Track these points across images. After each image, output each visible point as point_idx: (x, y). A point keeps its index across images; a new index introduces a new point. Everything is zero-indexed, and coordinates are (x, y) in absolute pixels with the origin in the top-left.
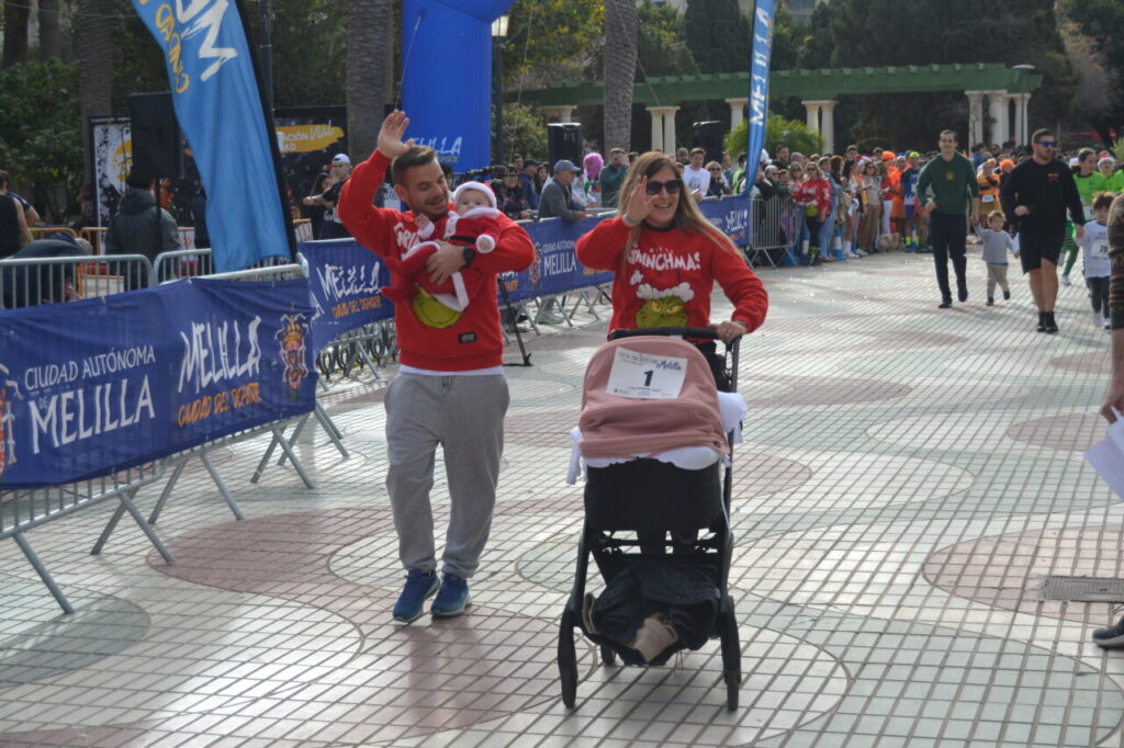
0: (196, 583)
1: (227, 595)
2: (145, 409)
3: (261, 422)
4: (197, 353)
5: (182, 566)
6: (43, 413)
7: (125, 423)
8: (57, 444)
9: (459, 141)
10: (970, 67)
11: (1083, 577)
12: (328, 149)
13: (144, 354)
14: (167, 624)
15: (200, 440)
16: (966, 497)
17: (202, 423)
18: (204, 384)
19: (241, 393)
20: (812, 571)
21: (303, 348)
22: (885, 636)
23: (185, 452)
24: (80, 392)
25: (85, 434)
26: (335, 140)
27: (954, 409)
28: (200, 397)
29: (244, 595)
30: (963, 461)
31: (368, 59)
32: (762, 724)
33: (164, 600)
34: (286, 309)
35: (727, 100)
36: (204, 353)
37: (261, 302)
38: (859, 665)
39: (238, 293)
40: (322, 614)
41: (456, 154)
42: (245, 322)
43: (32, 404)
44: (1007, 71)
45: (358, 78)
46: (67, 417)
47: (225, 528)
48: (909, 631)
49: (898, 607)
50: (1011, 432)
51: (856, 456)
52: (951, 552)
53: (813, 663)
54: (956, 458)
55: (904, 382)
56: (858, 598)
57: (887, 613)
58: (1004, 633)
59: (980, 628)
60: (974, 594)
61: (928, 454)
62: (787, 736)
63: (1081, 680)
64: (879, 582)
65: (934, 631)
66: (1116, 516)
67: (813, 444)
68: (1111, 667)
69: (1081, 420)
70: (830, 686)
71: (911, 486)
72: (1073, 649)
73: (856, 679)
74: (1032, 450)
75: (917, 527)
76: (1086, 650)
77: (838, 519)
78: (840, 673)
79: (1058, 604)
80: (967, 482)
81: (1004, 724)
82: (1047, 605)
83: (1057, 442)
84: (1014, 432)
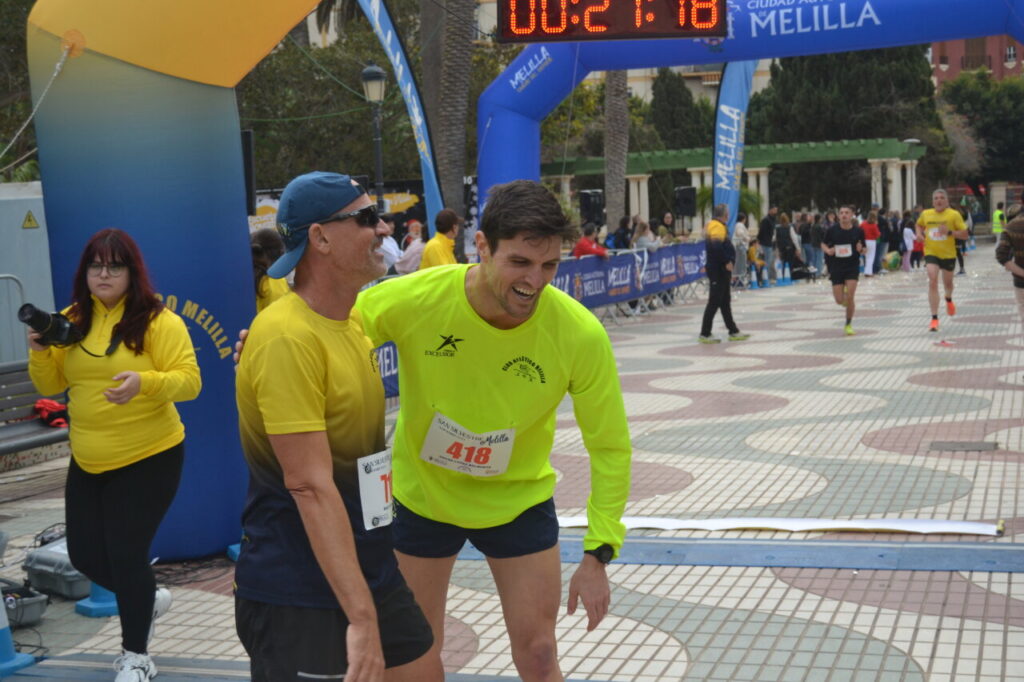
10: (871, 142)
11: (952, 442)
12: (407, 211)
16: (883, 409)
20: (799, 442)
22: (844, 466)
24: (391, 348)
26: (411, 204)
30: (880, 394)
31: (453, 148)
35: (689, 169)
38: (833, 476)
44: (899, 144)
45: (446, 161)
46: (387, 361)
48: (857, 463)
49: (850, 455)
50: (908, 380)
51: (815, 393)
52: (876, 434)
53: (808, 476)
54: (874, 392)
55: (838, 356)
56: (827, 453)
57: (845, 457)
58: (908, 463)
59: (894, 462)
60: (892, 449)
61: (858, 391)
62: (801, 500)
63: (949, 479)
64: (838, 446)
65: (871, 463)
66: (972, 416)
67: (786, 388)
68: (965, 474)
69: (952, 373)
70: (820, 484)
71: (850, 406)
72: (946, 468)
73: (832, 481)
74: (923, 388)
75: (856, 424)
76: (952, 468)
77: (809, 420)
78: (823, 479)
79: (937, 452)
80: (883, 403)
81: (910, 494)
82: (932, 452)
83: (937, 384)
84: (912, 380)
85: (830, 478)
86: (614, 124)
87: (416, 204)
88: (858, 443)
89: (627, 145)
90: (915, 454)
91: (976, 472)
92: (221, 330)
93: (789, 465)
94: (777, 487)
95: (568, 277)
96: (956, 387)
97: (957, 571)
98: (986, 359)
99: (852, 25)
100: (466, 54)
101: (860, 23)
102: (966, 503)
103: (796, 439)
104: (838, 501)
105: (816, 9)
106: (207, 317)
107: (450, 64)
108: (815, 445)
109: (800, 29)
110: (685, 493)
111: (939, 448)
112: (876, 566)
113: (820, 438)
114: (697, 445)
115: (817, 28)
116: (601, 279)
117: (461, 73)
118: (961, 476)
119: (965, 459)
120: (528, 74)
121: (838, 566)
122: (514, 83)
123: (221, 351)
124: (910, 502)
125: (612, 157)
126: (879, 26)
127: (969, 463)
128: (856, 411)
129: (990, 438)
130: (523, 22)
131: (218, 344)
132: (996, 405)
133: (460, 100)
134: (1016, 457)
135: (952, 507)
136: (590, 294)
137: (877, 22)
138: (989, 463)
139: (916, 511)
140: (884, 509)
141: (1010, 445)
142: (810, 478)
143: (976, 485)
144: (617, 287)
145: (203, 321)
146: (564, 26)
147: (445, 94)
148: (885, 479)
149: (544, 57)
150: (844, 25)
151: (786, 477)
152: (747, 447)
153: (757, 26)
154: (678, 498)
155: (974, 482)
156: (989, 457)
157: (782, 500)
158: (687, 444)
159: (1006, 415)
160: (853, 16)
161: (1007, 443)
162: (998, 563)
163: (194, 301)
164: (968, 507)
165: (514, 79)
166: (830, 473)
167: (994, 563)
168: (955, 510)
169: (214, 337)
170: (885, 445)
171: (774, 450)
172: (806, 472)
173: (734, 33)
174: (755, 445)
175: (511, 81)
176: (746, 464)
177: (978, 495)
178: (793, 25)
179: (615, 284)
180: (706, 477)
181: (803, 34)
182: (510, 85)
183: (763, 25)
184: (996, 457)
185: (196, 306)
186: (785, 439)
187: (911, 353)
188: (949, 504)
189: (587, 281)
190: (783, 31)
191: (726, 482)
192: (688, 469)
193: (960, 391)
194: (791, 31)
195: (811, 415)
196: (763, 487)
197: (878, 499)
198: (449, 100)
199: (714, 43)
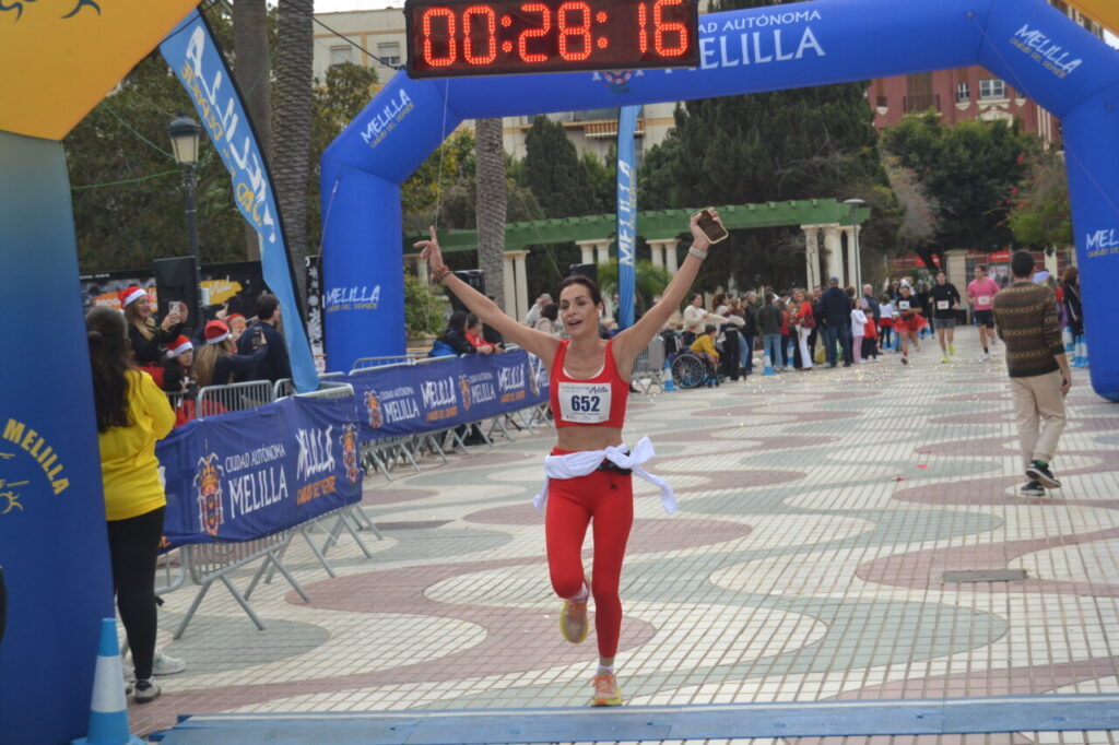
0: (338, 610)
1: (368, 615)
2: (283, 490)
6: (236, 489)
7: (275, 500)
8: (242, 513)
9: (377, 289)
10: (804, 204)
11: (968, 571)
13: (278, 451)
14: (340, 630)
16: (873, 535)
19: (325, 484)
20: (778, 578)
21: (354, 451)
22: (842, 606)
24: (252, 476)
25: (257, 507)
26: (233, 294)
28: (307, 484)
30: (864, 515)
33: (324, 620)
34: (344, 419)
35: (578, 243)
38: (831, 620)
39: (319, 408)
40: (446, 619)
41: (375, 301)
42: (324, 429)
43: (230, 482)
44: (838, 206)
46: (248, 494)
48: (858, 603)
49: (846, 592)
50: (894, 496)
51: (782, 517)
52: (872, 564)
53: (799, 620)
54: (857, 513)
55: (799, 469)
56: (816, 590)
57: (840, 595)
58: (921, 599)
59: (905, 599)
60: (896, 583)
61: (835, 513)
62: (799, 651)
63: (977, 618)
64: (829, 581)
65: (874, 602)
66: (985, 539)
67: (744, 512)
68: (995, 610)
69: (947, 486)
70: (816, 629)
71: (830, 531)
72: (969, 604)
73: (832, 624)
74: (915, 506)
75: (844, 553)
76: (978, 604)
77: (784, 551)
78: (819, 623)
79: (954, 585)
80: (870, 527)
81: (934, 638)
82: (947, 585)
83: (932, 500)
84: (897, 496)
85: (829, 622)
86: (488, 187)
87: (237, 293)
88: (853, 578)
89: (504, 213)
90: (927, 589)
91: (1008, 607)
92: (54, 457)
93: (773, 608)
94: (764, 636)
95: (451, 380)
96: (956, 503)
97: (1017, 731)
98: (983, 468)
99: (789, 57)
101: (799, 55)
102: (1005, 647)
103: (775, 574)
104: (847, 650)
105: (744, 37)
106: (36, 439)
107: (284, 113)
108: (799, 581)
109: (725, 63)
110: (649, 648)
111: (955, 579)
112: (917, 731)
113: (803, 573)
114: (649, 587)
115: (746, 61)
116: (489, 381)
117: (301, 125)
118: (990, 613)
119: (991, 592)
120: (384, 125)
121: (868, 732)
122: (366, 137)
123: (55, 484)
124: (937, 648)
125: (486, 228)
126: (822, 57)
127: (996, 596)
128: (839, 537)
129: (1014, 565)
130: (440, 50)
131: (51, 475)
132: (1011, 522)
133: (298, 159)
134: (1053, 587)
135: (990, 653)
136: (479, 401)
137: (820, 52)
138: (1021, 595)
139: (946, 658)
140: (906, 658)
141: (1041, 573)
142: (802, 623)
143: (1013, 623)
144: (510, 391)
145: (31, 445)
146: (493, 55)
147: (280, 152)
148: (898, 620)
149: (404, 102)
150: (779, 57)
151: (773, 623)
152: (714, 587)
154: (643, 655)
155: (1009, 620)
156: (1020, 588)
157: (776, 652)
158: (635, 587)
159: (1026, 535)
160: (790, 44)
161: (1037, 570)
162: (1068, 720)
163: (19, 420)
164: (1010, 651)
165: (366, 133)
166: (828, 615)
167: (1062, 719)
168: (994, 656)
169: (45, 466)
170: (886, 578)
171: (750, 589)
172: (797, 616)
174: (723, 584)
175: (363, 134)
176: (718, 608)
177: (1018, 636)
178: (717, 57)
179: (507, 388)
180: (670, 626)
181: (728, 68)
182: (362, 138)
184: (1028, 588)
185: (21, 427)
186: (759, 575)
187: (889, 464)
188: (986, 648)
189: (475, 384)
191: (698, 633)
192: (646, 618)
193: (962, 508)
194: (715, 65)
195: (784, 544)
196: (746, 637)
197: (895, 646)
198: (284, 160)
199: (619, 81)
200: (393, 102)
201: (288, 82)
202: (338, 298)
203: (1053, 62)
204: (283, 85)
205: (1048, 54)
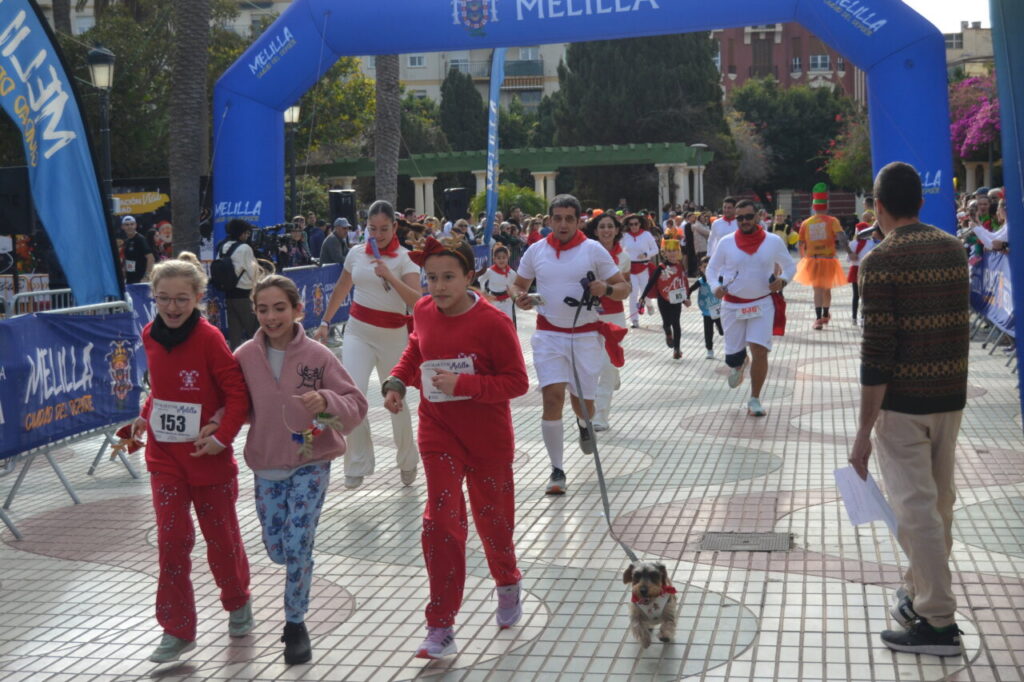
0: (39, 554)
1: (64, 564)
3: (95, 426)
4: (40, 372)
5: (28, 541)
9: (259, 204)
10: (658, 146)
11: (731, 533)
12: (156, 211)
14: (15, 587)
15: (45, 441)
16: (646, 474)
17: (46, 427)
18: (47, 396)
19: (77, 404)
20: (525, 533)
21: (128, 367)
22: (579, 582)
23: (34, 450)
26: (162, 204)
27: (641, 407)
28: (43, 407)
29: (77, 562)
30: (645, 447)
31: (186, 141)
32: (480, 651)
33: (13, 568)
34: (113, 336)
35: (473, 172)
36: (47, 372)
37: (93, 331)
38: (557, 605)
40: (140, 576)
41: (256, 214)
42: (80, 347)
44: (686, 149)
45: (178, 155)
47: (65, 511)
48: (597, 577)
49: (590, 559)
50: (682, 424)
52: (631, 517)
56: (558, 554)
57: (581, 564)
62: (499, 659)
63: (725, 611)
64: (577, 541)
66: (758, 486)
68: (748, 599)
70: (536, 620)
72: (721, 588)
73: (555, 614)
74: (699, 437)
76: (731, 588)
78: (542, 609)
79: (711, 555)
80: (646, 463)
82: (703, 555)
84: (685, 424)
87: (166, 203)
88: (605, 536)
90: (679, 559)
91: (764, 595)
99: (627, 9)
100: (202, 35)
101: (636, 7)
102: (748, 669)
108: (545, 538)
109: (570, 13)
111: (713, 545)
115: (589, 11)
118: (742, 604)
119: (749, 569)
120: (269, 58)
122: (253, 68)
126: (657, 10)
127: (753, 575)
129: (782, 527)
132: (789, 467)
133: (193, 86)
134: (819, 565)
137: (656, 6)
138: (782, 576)
141: (809, 541)
143: (764, 625)
149: (287, 39)
150: (618, 9)
153: (523, 6)
155: (761, 618)
156: (782, 564)
157: (470, 660)
165: (254, 65)
166: (556, 597)
170: (639, 541)
173: (498, 15)
175: (251, 66)
178: (563, 7)
180: (374, 604)
181: (572, 17)
182: (249, 69)
183: (530, 7)
184: (792, 564)
188: (724, 670)
190: (552, 14)
193: (744, 443)
194: (561, 14)
198: (182, 87)
199: (477, 26)
200: (278, 38)
201: (187, 17)
202: (225, 211)
203: (861, 21)
204: (182, 20)
205: (857, 14)
